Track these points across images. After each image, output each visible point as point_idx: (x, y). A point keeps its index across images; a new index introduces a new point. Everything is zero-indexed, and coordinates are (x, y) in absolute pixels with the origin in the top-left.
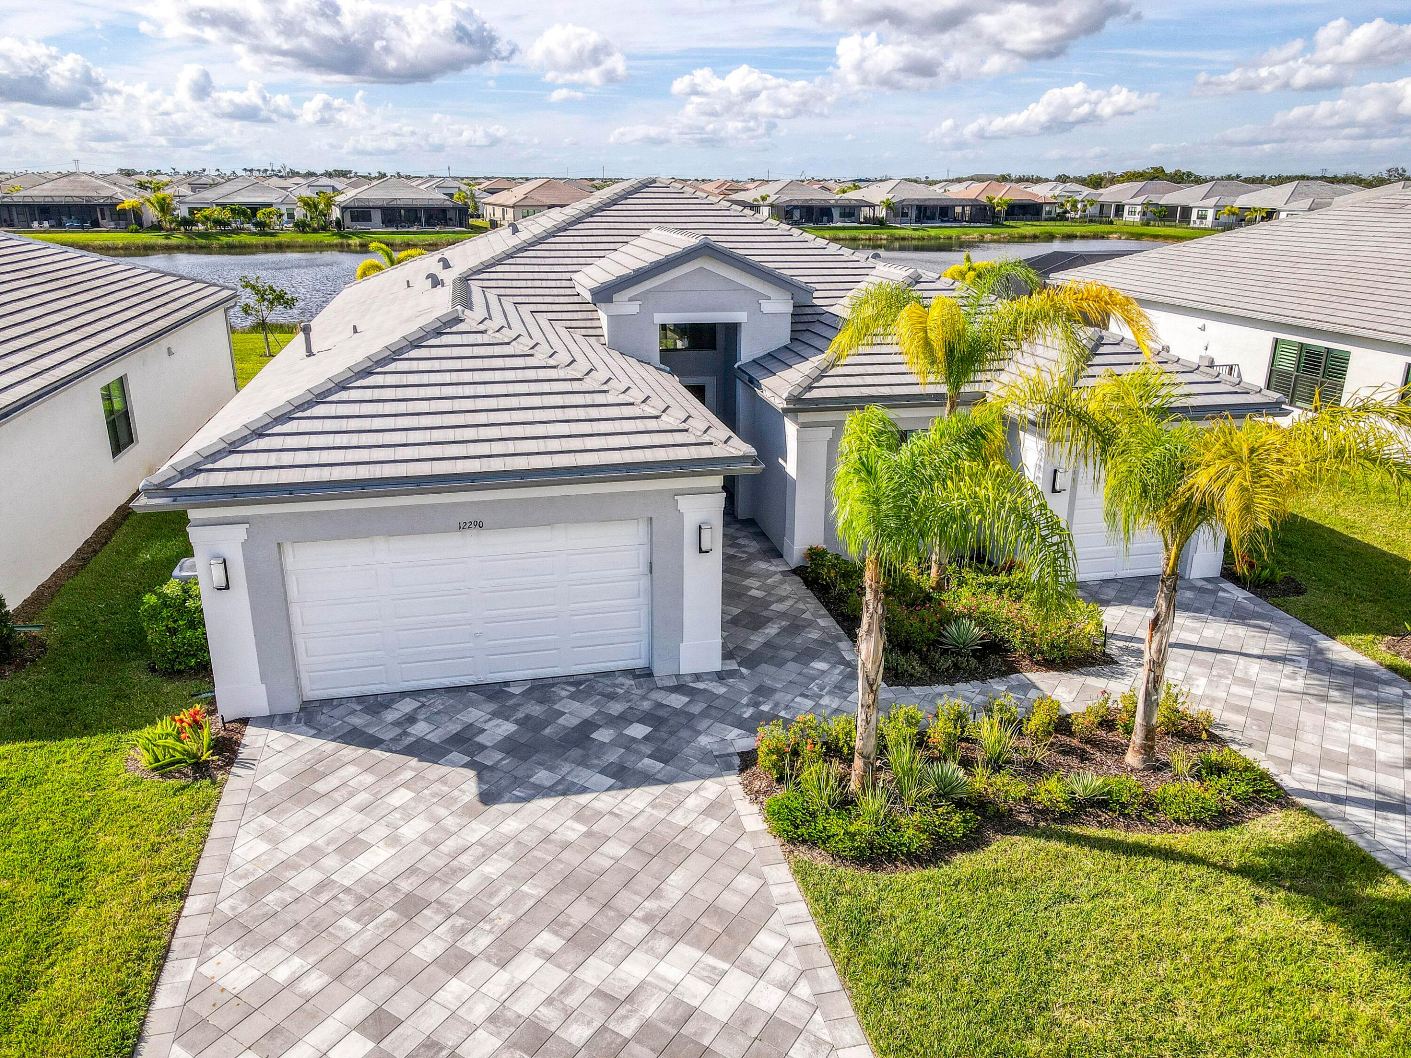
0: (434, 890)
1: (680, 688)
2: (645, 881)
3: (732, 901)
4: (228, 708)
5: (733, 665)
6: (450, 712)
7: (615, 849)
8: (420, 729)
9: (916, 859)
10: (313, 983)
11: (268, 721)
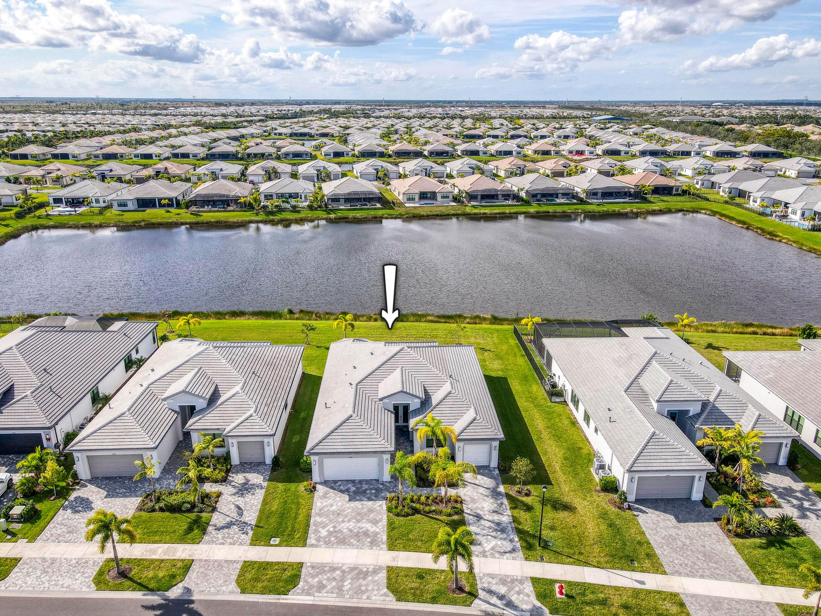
0: (342, 513)
1: (382, 484)
2: (368, 515)
3: (378, 519)
4: (314, 481)
5: (392, 480)
6: (346, 485)
7: (365, 510)
8: (341, 487)
9: (404, 516)
10: (327, 522)
11: (319, 483)
